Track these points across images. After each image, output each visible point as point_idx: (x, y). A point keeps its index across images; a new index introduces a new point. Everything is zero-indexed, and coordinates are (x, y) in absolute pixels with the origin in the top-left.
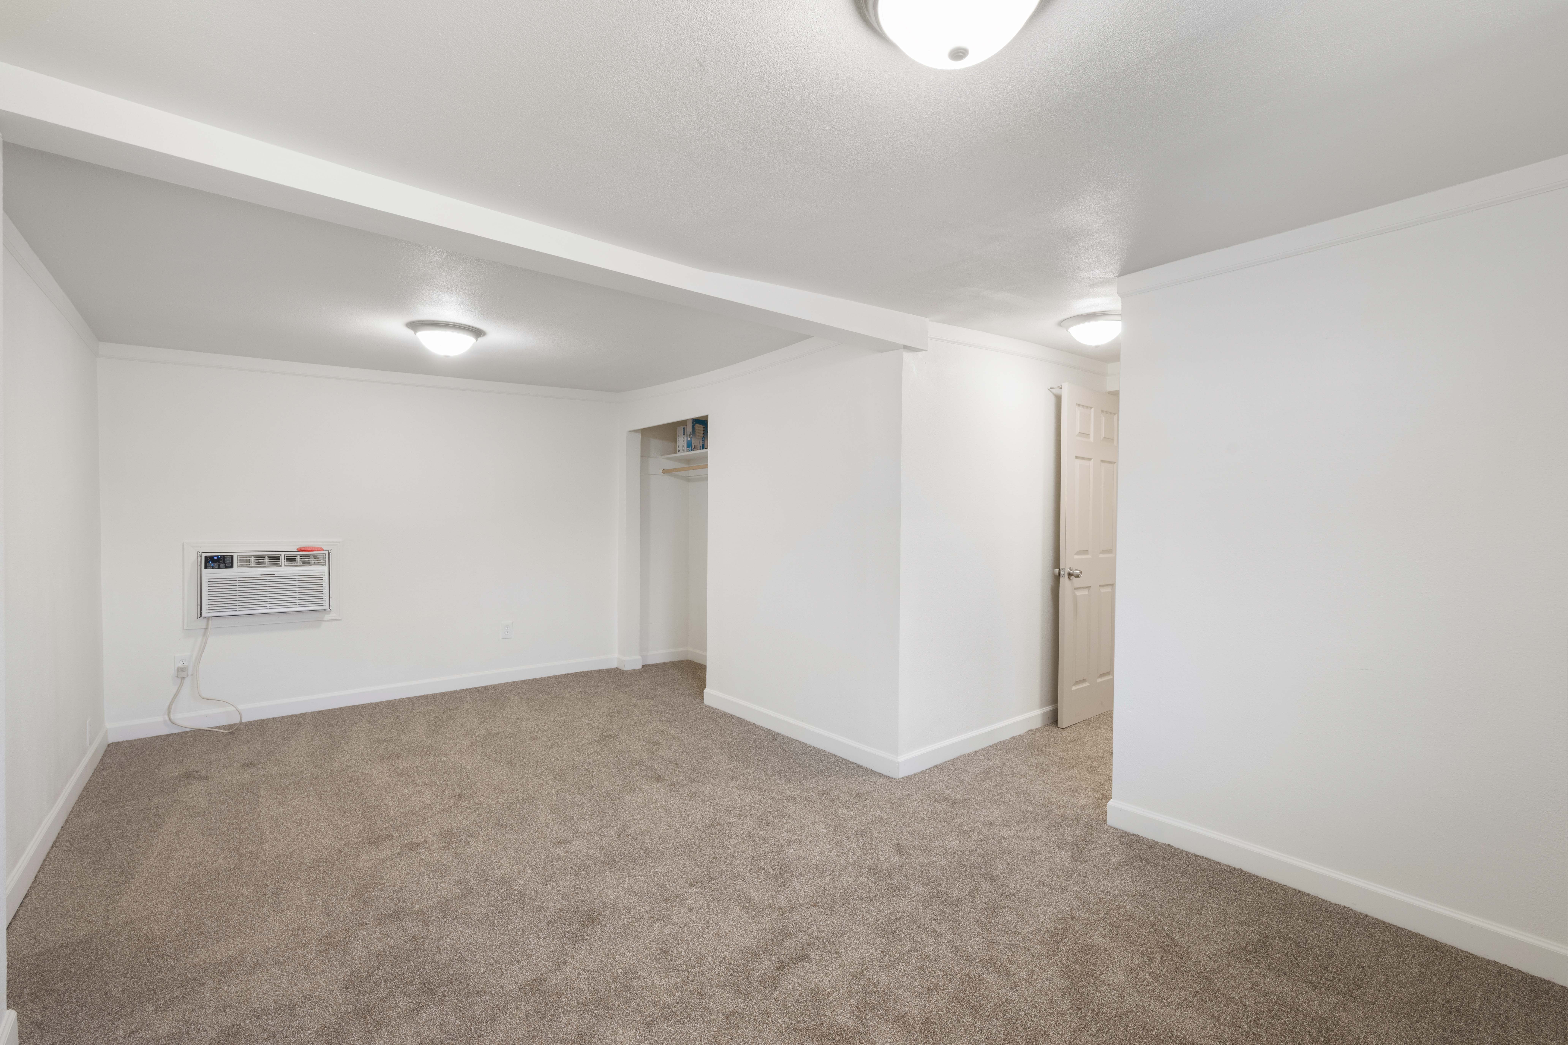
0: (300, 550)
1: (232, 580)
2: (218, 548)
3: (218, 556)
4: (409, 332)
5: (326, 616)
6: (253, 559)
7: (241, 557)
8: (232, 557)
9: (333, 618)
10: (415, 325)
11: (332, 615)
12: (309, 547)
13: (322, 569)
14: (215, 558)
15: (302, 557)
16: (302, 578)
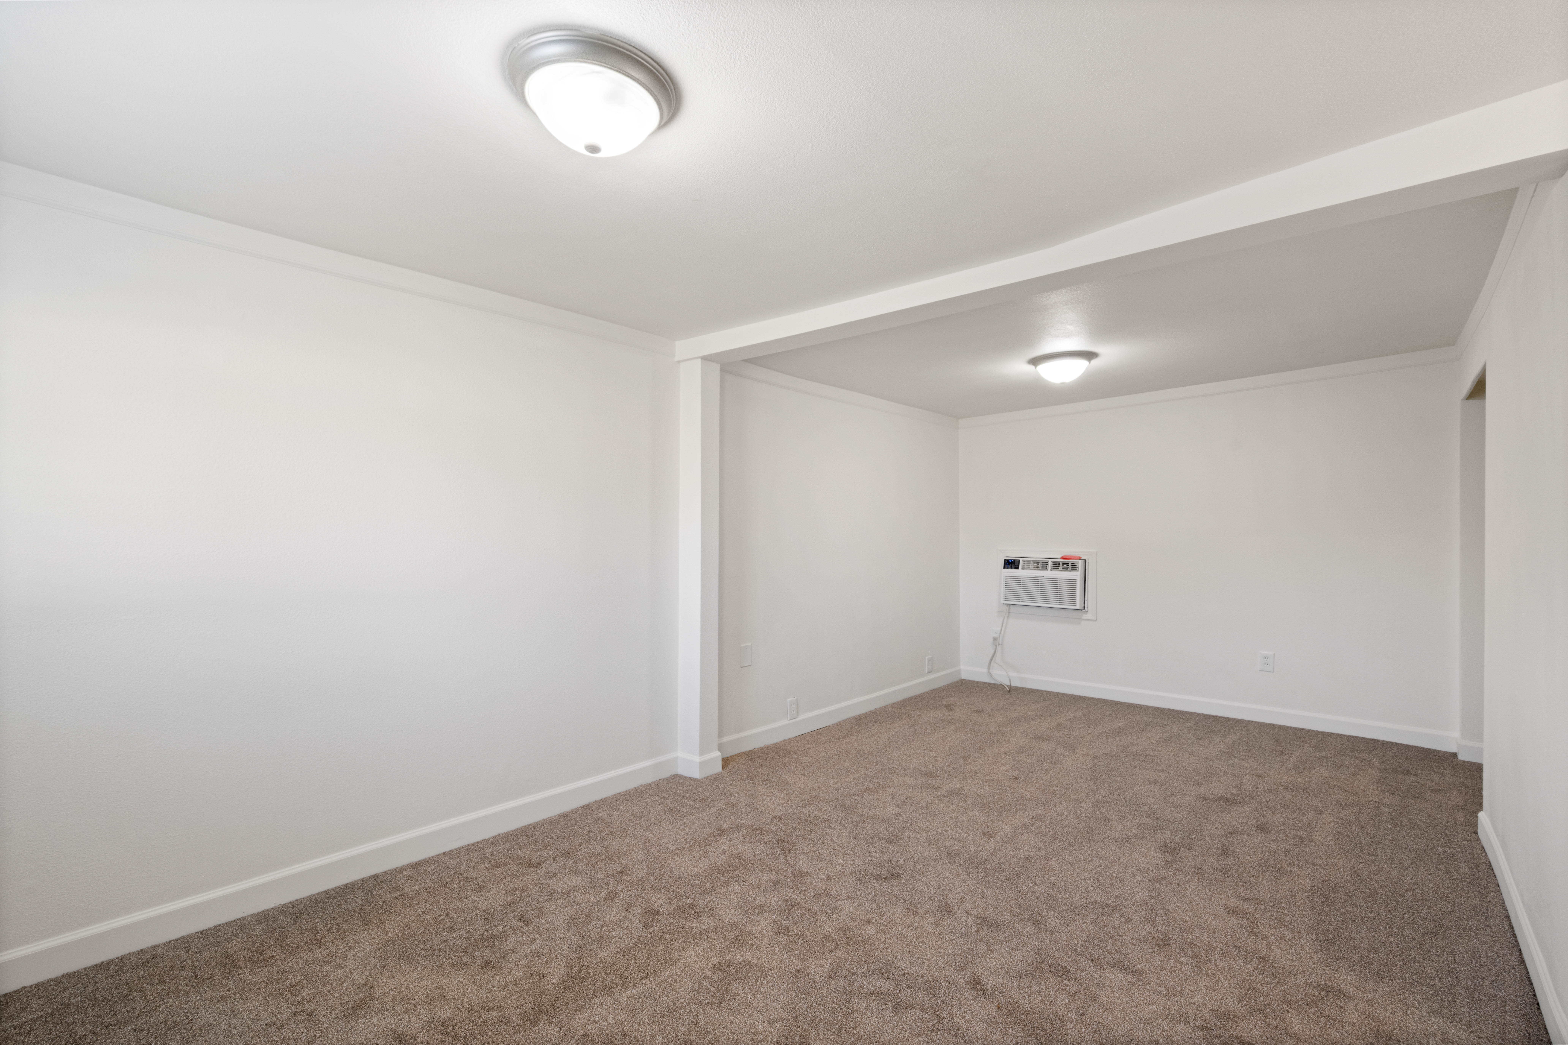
0: (1062, 558)
1: (1018, 579)
2: (1013, 555)
3: (1011, 560)
4: (1031, 368)
5: (1084, 615)
6: (1032, 564)
7: (1024, 561)
8: (1019, 561)
9: (1089, 618)
10: (1035, 361)
11: (1089, 616)
12: (1068, 556)
13: (1077, 575)
14: (1010, 561)
15: (1064, 564)
16: (1063, 581)
